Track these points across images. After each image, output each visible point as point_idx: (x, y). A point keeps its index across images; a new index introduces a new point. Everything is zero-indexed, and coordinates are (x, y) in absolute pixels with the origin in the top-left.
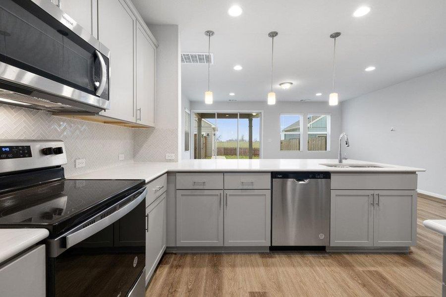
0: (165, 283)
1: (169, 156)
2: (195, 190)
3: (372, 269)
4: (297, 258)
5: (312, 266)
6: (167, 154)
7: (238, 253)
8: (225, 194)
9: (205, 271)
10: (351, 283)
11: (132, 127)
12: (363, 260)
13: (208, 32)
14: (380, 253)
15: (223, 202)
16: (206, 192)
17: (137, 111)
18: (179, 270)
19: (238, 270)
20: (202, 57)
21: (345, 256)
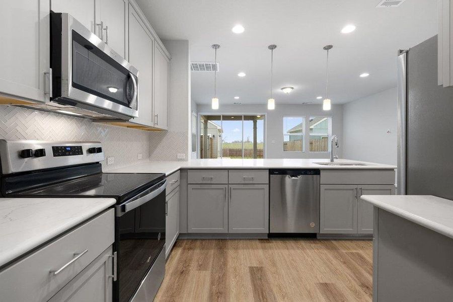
0: (180, 261)
1: (180, 156)
2: (204, 185)
3: (354, 251)
4: (291, 243)
5: (303, 249)
6: (179, 154)
7: (241, 239)
8: (229, 188)
9: (212, 252)
10: (334, 261)
11: (148, 130)
12: (348, 245)
13: (214, 45)
14: (364, 240)
15: (228, 195)
16: (213, 186)
17: (154, 117)
18: (190, 252)
19: (240, 252)
20: (209, 66)
21: (333, 242)
